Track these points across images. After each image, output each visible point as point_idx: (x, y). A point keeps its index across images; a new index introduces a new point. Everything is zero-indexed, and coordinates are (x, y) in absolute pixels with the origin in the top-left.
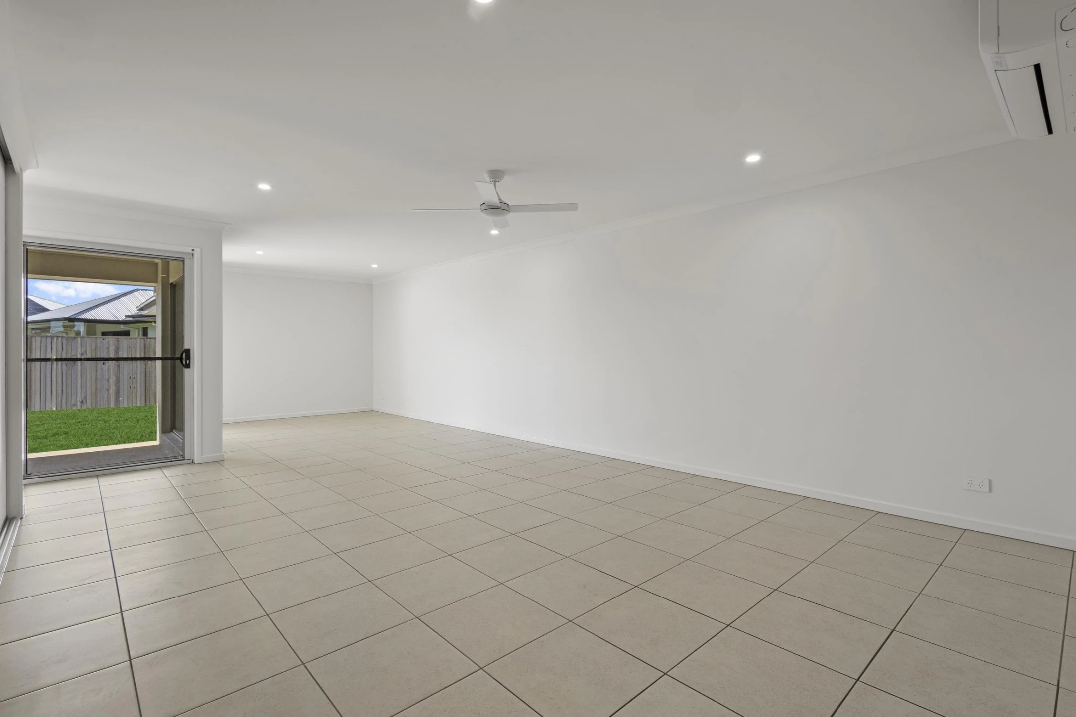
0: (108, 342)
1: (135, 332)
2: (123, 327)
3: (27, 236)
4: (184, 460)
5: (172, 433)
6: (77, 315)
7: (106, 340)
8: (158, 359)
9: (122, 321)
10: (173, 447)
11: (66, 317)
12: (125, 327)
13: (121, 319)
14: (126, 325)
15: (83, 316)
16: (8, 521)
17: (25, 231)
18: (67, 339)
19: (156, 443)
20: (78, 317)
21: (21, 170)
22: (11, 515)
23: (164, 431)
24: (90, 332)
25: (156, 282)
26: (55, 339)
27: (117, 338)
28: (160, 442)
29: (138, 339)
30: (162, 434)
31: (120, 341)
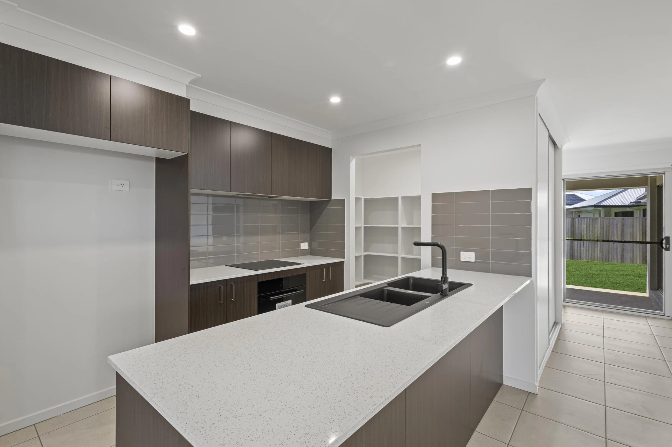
0: (617, 221)
1: (637, 213)
2: (628, 209)
3: (564, 175)
4: (664, 316)
5: (658, 291)
6: (599, 203)
7: (616, 219)
8: (648, 243)
9: (628, 205)
10: (658, 302)
11: (593, 205)
12: (629, 209)
13: (627, 205)
14: (630, 208)
15: (603, 204)
16: (556, 323)
17: (563, 174)
18: (592, 219)
19: (646, 295)
20: (600, 204)
21: (561, 146)
22: (557, 322)
23: (651, 289)
24: (607, 214)
25: (647, 185)
26: (586, 219)
27: (623, 218)
28: (649, 296)
29: (638, 219)
30: (651, 291)
31: (625, 220)
